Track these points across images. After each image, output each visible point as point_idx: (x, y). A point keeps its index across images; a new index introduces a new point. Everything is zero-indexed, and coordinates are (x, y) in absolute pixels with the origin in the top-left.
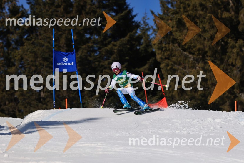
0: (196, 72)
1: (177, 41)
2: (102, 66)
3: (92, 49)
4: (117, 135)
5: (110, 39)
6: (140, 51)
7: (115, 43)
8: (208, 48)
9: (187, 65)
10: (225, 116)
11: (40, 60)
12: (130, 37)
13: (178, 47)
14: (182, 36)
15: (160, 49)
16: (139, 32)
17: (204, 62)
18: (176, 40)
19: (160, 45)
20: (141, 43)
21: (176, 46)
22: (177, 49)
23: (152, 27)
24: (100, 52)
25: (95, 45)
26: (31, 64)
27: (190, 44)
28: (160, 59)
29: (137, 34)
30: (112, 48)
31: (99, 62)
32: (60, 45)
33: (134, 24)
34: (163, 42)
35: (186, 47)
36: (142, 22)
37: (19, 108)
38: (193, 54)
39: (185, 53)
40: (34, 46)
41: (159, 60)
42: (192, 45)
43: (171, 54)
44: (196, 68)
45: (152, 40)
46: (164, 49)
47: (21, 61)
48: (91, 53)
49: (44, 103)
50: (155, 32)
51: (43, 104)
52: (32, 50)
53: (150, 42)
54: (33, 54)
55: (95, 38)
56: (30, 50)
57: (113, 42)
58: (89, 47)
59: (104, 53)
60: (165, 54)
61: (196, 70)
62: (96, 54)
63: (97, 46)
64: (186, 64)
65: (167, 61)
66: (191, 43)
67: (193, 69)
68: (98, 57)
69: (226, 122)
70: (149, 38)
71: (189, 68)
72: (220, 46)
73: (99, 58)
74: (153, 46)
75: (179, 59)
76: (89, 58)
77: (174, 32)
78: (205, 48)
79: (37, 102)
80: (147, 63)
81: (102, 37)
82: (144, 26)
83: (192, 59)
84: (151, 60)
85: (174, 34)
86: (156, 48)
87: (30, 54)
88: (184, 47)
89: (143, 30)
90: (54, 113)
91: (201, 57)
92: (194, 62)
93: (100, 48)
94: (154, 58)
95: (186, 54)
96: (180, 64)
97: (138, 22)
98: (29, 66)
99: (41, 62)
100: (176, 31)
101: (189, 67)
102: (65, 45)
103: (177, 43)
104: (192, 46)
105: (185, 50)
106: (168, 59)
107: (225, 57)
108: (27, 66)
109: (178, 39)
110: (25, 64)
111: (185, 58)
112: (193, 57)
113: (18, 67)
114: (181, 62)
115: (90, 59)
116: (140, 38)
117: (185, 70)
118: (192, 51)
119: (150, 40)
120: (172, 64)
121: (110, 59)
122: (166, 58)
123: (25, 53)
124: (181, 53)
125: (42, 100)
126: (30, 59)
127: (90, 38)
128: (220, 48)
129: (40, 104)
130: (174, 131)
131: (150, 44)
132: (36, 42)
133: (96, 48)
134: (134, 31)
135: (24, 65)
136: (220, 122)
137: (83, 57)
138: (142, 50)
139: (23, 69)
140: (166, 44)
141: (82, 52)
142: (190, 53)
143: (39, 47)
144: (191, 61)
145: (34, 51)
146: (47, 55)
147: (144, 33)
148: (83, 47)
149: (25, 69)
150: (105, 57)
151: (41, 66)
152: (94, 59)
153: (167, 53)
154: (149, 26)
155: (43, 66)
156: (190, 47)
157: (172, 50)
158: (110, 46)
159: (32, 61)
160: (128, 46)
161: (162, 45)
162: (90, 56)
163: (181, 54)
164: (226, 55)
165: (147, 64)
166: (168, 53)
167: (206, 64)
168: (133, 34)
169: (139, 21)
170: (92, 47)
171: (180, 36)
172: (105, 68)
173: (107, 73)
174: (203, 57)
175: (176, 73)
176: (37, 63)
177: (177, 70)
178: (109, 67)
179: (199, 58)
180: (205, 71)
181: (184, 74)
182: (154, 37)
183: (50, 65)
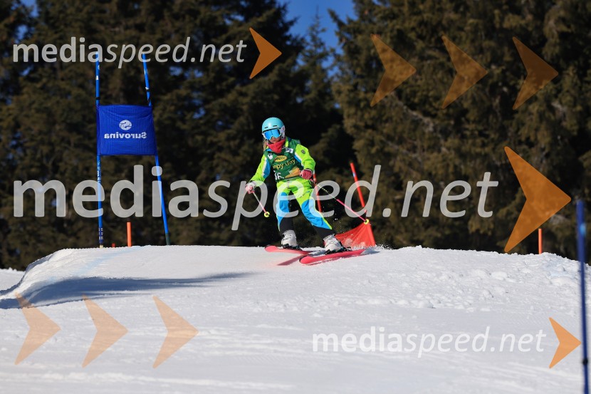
0: (440, 159)
2: (212, 144)
3: (186, 103)
4: (256, 310)
5: (232, 79)
6: (304, 108)
7: (244, 89)
8: (470, 101)
9: (418, 143)
10: (517, 264)
11: (60, 130)
12: (280, 75)
13: (397, 98)
15: (354, 103)
16: (301, 62)
17: (459, 135)
19: (352, 95)
20: (307, 89)
21: (392, 97)
22: (394, 104)
23: (333, 50)
24: (208, 111)
25: (195, 95)
26: (39, 138)
27: (425, 93)
28: (353, 129)
29: (297, 68)
30: (236, 101)
31: (205, 134)
32: (109, 93)
33: (288, 43)
34: (359, 87)
35: (416, 100)
36: (308, 39)
37: (9, 245)
38: (434, 116)
39: (415, 113)
40: (46, 95)
41: (349, 131)
42: (431, 93)
43: (381, 116)
44: (439, 151)
45: (332, 84)
46: (362, 104)
48: (186, 113)
49: (70, 232)
50: (339, 63)
51: (69, 236)
52: (41, 104)
53: (328, 85)
54: (45, 116)
55: (194, 77)
56: (35, 105)
57: (238, 87)
58: (179, 98)
59: (216, 113)
60: (366, 116)
61: (440, 155)
62: (196, 116)
63: (199, 96)
64: (415, 140)
65: (370, 134)
66: (428, 90)
67: (432, 152)
68: (202, 122)
69: (518, 280)
70: (326, 77)
71: (424, 150)
72: (499, 97)
73: (205, 124)
74: (336, 97)
75: (400, 129)
76: (179, 124)
78: (463, 102)
79: (53, 232)
80: (321, 138)
81: (212, 75)
82: (314, 48)
83: (431, 129)
84: (331, 131)
86: (342, 102)
87: (37, 115)
89: (312, 57)
90: (100, 258)
91: (452, 122)
92: (434, 134)
93: (206, 101)
94: (338, 127)
95: (416, 116)
96: (401, 141)
97: (299, 39)
98: (33, 144)
99: (65, 134)
101: (422, 146)
102: (121, 94)
104: (431, 97)
105: (413, 107)
106: (373, 127)
107: (511, 125)
108: (28, 144)
110: (25, 140)
111: (412, 126)
112: (434, 123)
113: (8, 146)
114: (405, 136)
115: (184, 127)
116: (303, 76)
117: (414, 156)
118: (430, 109)
119: (329, 82)
120: (382, 141)
121: (232, 126)
122: (367, 127)
123: (24, 113)
124: (404, 114)
125: (65, 225)
126: (36, 128)
127: (182, 77)
128: (497, 101)
129: (62, 236)
130: (393, 301)
131: (328, 90)
132: (50, 85)
133: (197, 102)
134: (289, 60)
135: (21, 141)
136: (504, 279)
137: (167, 122)
138: (308, 106)
140: (366, 92)
141: (164, 110)
142: (426, 114)
143: (58, 98)
144: (429, 132)
145: (46, 108)
146: (77, 118)
147: (314, 65)
148: (166, 98)
149: (24, 151)
150: (220, 123)
151: (63, 145)
152: (193, 128)
153: (369, 113)
154: (325, 49)
155: (69, 143)
156: (425, 100)
157: (383, 107)
158: (231, 96)
159: (40, 132)
160: (276, 97)
161: (358, 94)
162: (183, 120)
164: (513, 118)
165: (322, 141)
166: (373, 113)
167: (465, 140)
168: (288, 66)
169: (301, 36)
170: (188, 98)
172: (220, 149)
173: (225, 160)
174: (458, 123)
175: (391, 163)
176: (54, 138)
177: (395, 155)
178: (229, 147)
179: (449, 124)
180: (463, 156)
181: (410, 165)
182: (337, 75)
183: (86, 142)
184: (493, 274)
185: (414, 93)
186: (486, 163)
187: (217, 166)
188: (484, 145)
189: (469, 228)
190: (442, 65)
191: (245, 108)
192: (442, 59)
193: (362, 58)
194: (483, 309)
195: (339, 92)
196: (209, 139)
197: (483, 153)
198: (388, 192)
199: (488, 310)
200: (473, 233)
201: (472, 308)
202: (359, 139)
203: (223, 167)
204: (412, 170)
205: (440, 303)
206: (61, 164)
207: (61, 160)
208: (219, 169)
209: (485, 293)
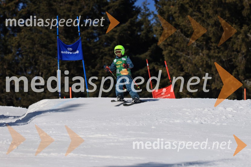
0: (200, 58)
1: (180, 27)
2: (102, 52)
3: (91, 35)
6: (141, 36)
7: (115, 29)
8: (212, 34)
9: (190, 51)
11: (38, 47)
12: (131, 23)
13: (181, 32)
14: (184, 21)
16: (139, 17)
17: (208, 48)
18: (179, 25)
19: (162, 31)
20: (142, 29)
21: (179, 32)
22: (179, 35)
23: (153, 12)
24: (100, 38)
25: (95, 31)
26: (29, 50)
27: (193, 30)
28: (163, 46)
29: (138, 20)
33: (134, 9)
35: (189, 33)
36: (142, 8)
37: (16, 96)
38: (197, 40)
39: (188, 39)
40: (31, 32)
41: (161, 47)
43: (174, 40)
44: (199, 55)
45: (153, 26)
47: (18, 48)
48: (91, 39)
50: (156, 18)
52: (29, 36)
53: (151, 27)
54: (31, 41)
56: (27, 37)
58: (88, 33)
59: (104, 40)
60: (168, 40)
62: (95, 41)
65: (170, 48)
67: (196, 55)
70: (150, 24)
73: (99, 44)
74: (155, 32)
75: (182, 46)
77: (176, 17)
78: (209, 34)
80: (148, 49)
82: (145, 12)
83: (195, 46)
84: (152, 47)
85: (176, 19)
86: (158, 34)
87: (28, 41)
88: (187, 33)
89: (144, 15)
91: (205, 43)
92: (197, 48)
93: (99, 34)
94: (155, 45)
96: (182, 51)
97: (138, 8)
98: (26, 53)
99: (39, 49)
100: (179, 17)
101: (192, 53)
102: (64, 32)
103: (179, 28)
105: (187, 36)
106: (171, 45)
107: (230, 43)
108: (24, 54)
109: (181, 24)
110: (23, 51)
112: (197, 43)
113: (15, 54)
114: (185, 49)
115: (90, 45)
116: (140, 23)
117: (189, 57)
119: (151, 26)
120: (175, 51)
122: (168, 45)
123: (22, 40)
126: (27, 46)
131: (151, 29)
132: (33, 28)
133: (96, 35)
134: (135, 17)
135: (21, 52)
137: (83, 44)
138: (143, 36)
139: (20, 57)
143: (37, 34)
144: (195, 47)
145: (32, 38)
146: (45, 42)
147: (145, 19)
149: (22, 56)
151: (39, 53)
152: (94, 46)
154: (149, 12)
155: (41, 52)
156: (193, 33)
157: (175, 36)
159: (29, 48)
160: (129, 32)
162: (90, 42)
163: (184, 40)
164: (231, 41)
165: (149, 51)
166: (171, 39)
167: (210, 50)
168: (134, 19)
169: (139, 6)
170: (92, 33)
171: (183, 22)
172: (106, 55)
173: (108, 60)
174: (207, 43)
175: (179, 60)
176: (35, 50)
177: (181, 57)
178: (109, 54)
179: (203, 44)
180: (209, 57)
181: (187, 61)
182: (155, 23)
183: (49, 52)
184: (227, 109)
185: (188, 30)
186: (219, 60)
187: (104, 62)
188: (219, 53)
189: (212, 87)
190: (200, 18)
191: (116, 37)
192: (200, 16)
193: (166, 16)
194: (223, 124)
195: (156, 30)
196: (101, 50)
197: (218, 56)
198: (177, 72)
199: (225, 124)
200: (214, 89)
201: (218, 124)
202: (165, 50)
203: (107, 62)
204: (188, 63)
205: (205, 121)
206: (38, 61)
207: (38, 60)
208: (105, 63)
209: (224, 117)
